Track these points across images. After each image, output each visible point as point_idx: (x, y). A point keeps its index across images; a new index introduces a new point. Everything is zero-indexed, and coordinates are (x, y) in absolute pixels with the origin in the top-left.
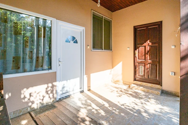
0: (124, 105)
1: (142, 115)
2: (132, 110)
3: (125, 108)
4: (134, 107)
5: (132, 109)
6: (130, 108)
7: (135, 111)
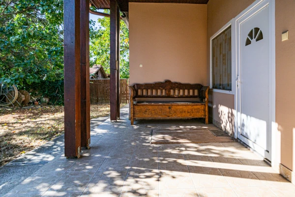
0: (157, 176)
1: (118, 172)
2: (136, 172)
3: (150, 171)
4: (137, 182)
5: (137, 174)
6: (142, 175)
7: (132, 173)
